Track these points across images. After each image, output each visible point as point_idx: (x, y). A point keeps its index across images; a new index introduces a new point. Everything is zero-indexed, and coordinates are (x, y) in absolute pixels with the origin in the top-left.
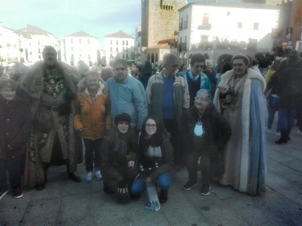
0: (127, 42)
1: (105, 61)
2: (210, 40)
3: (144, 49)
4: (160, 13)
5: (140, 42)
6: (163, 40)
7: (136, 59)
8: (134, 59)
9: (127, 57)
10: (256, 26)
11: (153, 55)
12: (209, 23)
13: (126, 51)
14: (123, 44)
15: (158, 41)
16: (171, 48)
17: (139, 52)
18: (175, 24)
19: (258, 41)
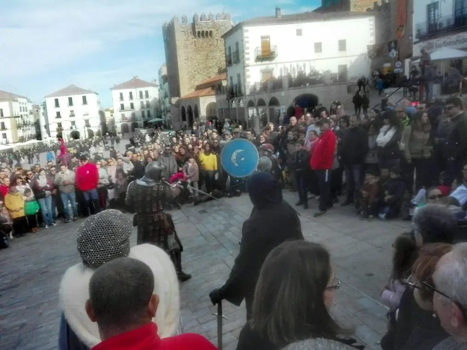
0: (147, 93)
1: (114, 127)
2: (277, 75)
3: (174, 100)
4: (194, 44)
5: (167, 90)
6: (203, 83)
7: (163, 116)
8: (161, 118)
9: (149, 115)
10: (342, 45)
11: (190, 107)
12: (272, 48)
13: (145, 106)
14: (141, 96)
15: (195, 86)
16: (217, 94)
17: (168, 105)
18: (220, 58)
19: (348, 67)
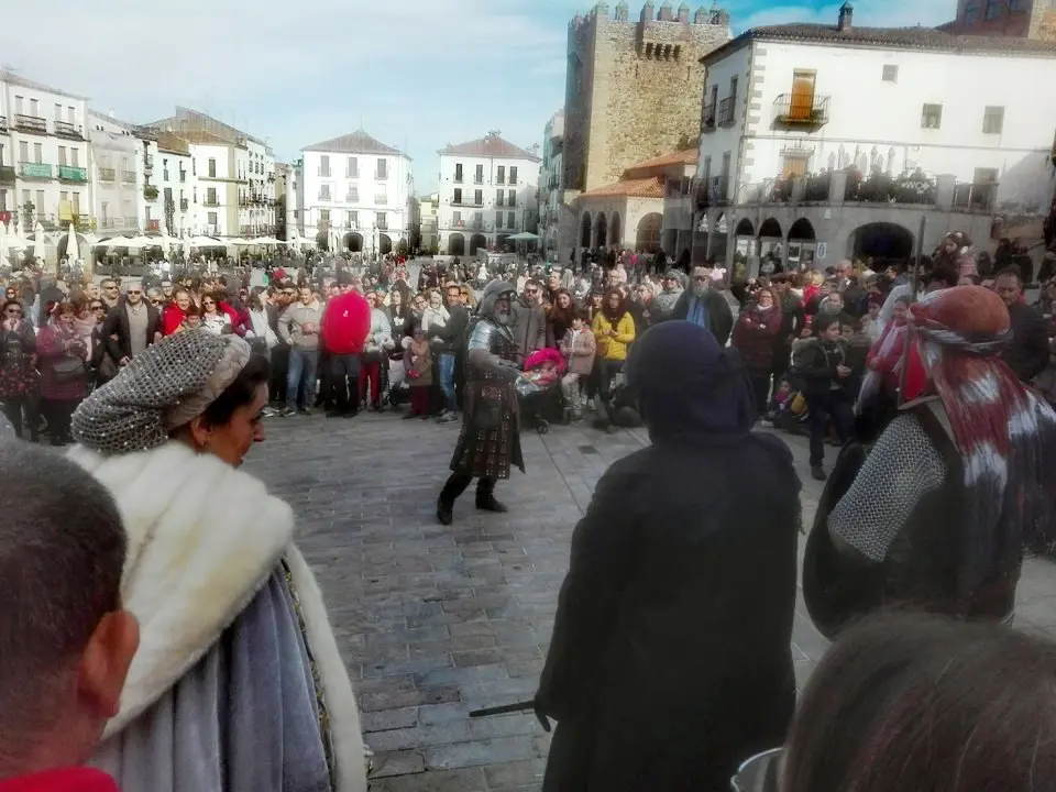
0: (514, 172)
1: (435, 240)
2: (817, 168)
3: (570, 196)
4: (634, 71)
5: (559, 172)
6: (639, 165)
7: (541, 231)
8: (535, 232)
9: (511, 224)
10: (993, 120)
11: (602, 216)
12: (817, 104)
13: (506, 202)
14: (501, 179)
15: (622, 171)
16: (669, 194)
17: (555, 206)
18: (690, 108)
19: (1000, 175)
